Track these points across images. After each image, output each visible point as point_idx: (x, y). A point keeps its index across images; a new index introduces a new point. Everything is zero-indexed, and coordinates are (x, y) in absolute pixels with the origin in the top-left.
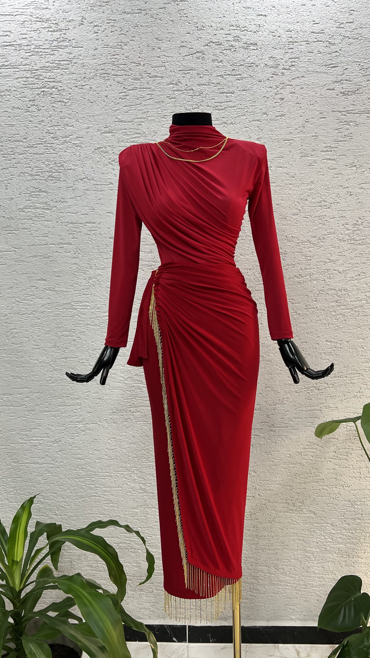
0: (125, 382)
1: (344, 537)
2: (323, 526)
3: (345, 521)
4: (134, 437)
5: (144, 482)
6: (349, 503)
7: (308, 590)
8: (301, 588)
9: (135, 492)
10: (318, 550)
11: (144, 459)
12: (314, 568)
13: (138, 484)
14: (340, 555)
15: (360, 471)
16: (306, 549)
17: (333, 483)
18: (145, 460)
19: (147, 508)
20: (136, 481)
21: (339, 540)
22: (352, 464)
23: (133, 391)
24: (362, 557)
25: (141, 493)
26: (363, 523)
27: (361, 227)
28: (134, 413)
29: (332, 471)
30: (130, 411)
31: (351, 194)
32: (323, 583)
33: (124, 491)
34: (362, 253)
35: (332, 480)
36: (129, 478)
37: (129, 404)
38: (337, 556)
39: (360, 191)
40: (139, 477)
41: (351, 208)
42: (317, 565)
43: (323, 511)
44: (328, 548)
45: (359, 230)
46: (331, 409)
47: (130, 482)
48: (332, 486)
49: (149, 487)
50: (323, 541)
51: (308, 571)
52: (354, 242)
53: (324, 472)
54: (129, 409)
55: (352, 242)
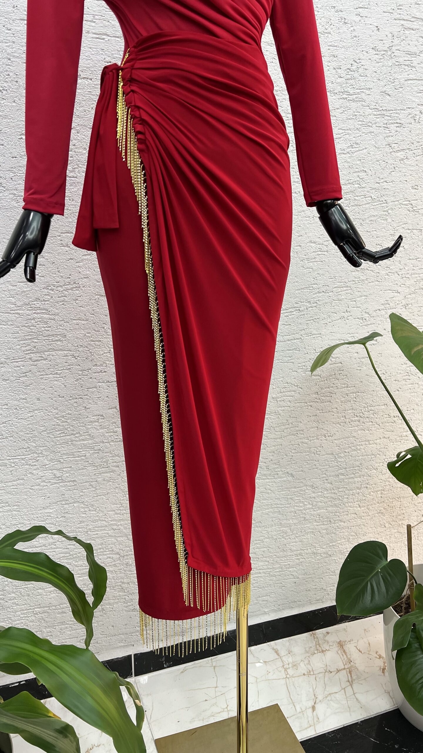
0: (18, 311)
1: (326, 500)
2: (301, 490)
3: (327, 480)
4: (38, 399)
5: (59, 466)
6: (331, 456)
7: (283, 572)
8: (276, 572)
9: (45, 484)
10: (295, 521)
11: (58, 433)
12: (291, 544)
13: (50, 471)
14: (320, 523)
15: (344, 414)
16: (282, 523)
17: (314, 433)
18: (60, 434)
19: (66, 504)
20: (47, 466)
21: (321, 504)
22: (337, 406)
23: (33, 326)
24: (345, 520)
25: (55, 483)
26: (346, 479)
27: (356, 75)
28: (37, 362)
29: (313, 418)
30: (30, 359)
31: (346, 21)
32: (301, 560)
33: (28, 485)
34: (356, 114)
35: (313, 429)
36: (35, 463)
37: (28, 348)
38: (318, 524)
39: (357, 19)
40: (51, 460)
41: (344, 44)
42: (294, 540)
43: (302, 471)
44: (308, 517)
45: (354, 79)
46: (314, 336)
47: (38, 469)
48: (313, 437)
49: (67, 473)
50: (301, 508)
51: (285, 549)
52: (347, 97)
53: (303, 421)
54: (28, 357)
55: (345, 96)
